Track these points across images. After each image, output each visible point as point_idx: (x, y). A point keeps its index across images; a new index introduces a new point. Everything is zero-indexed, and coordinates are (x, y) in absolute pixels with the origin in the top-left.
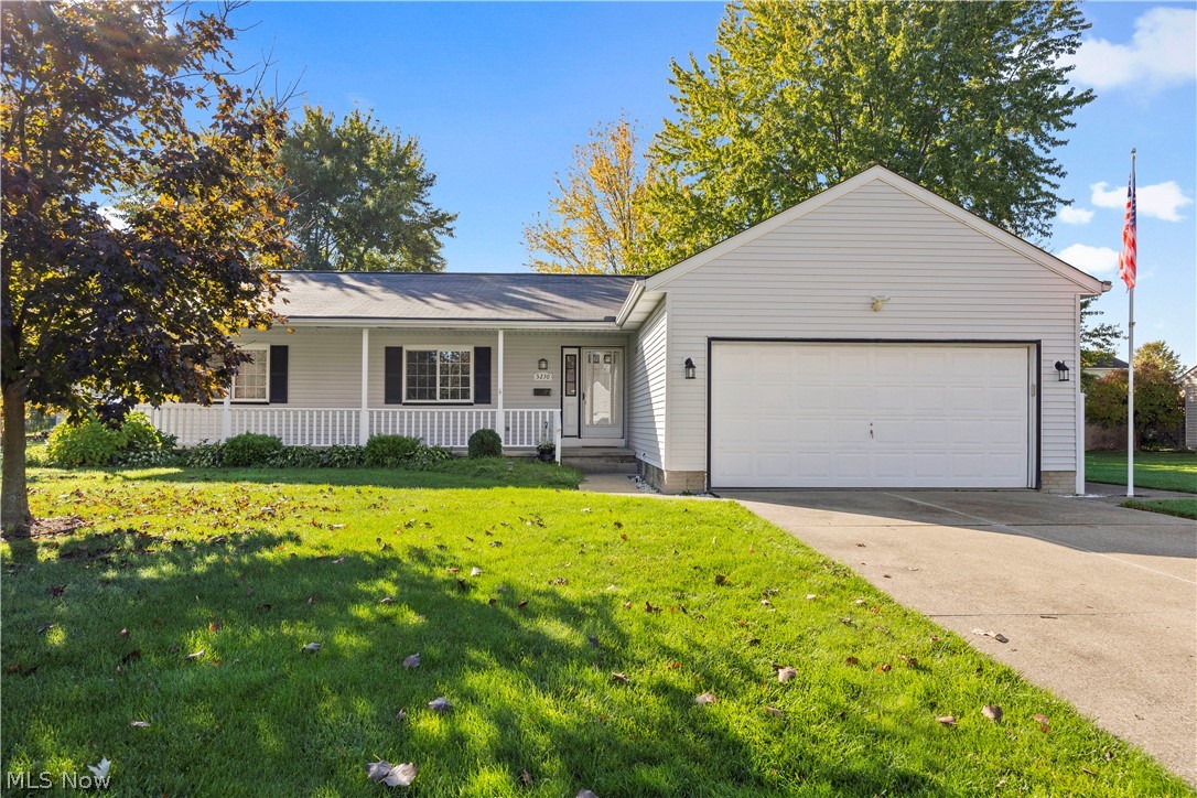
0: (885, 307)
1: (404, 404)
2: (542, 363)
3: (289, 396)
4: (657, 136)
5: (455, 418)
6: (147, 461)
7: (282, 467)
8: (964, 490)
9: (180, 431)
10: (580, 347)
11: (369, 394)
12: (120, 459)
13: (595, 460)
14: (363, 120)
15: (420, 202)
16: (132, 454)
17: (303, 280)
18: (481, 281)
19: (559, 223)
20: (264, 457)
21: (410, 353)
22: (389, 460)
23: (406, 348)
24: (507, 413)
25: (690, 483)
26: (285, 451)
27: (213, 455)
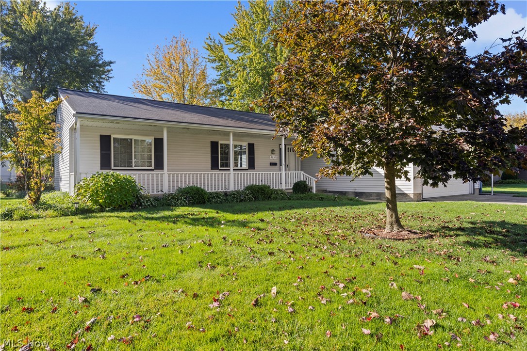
2: (273, 152)
21: (221, 145)
23: (220, 142)
24: (286, 174)
25: (418, 197)
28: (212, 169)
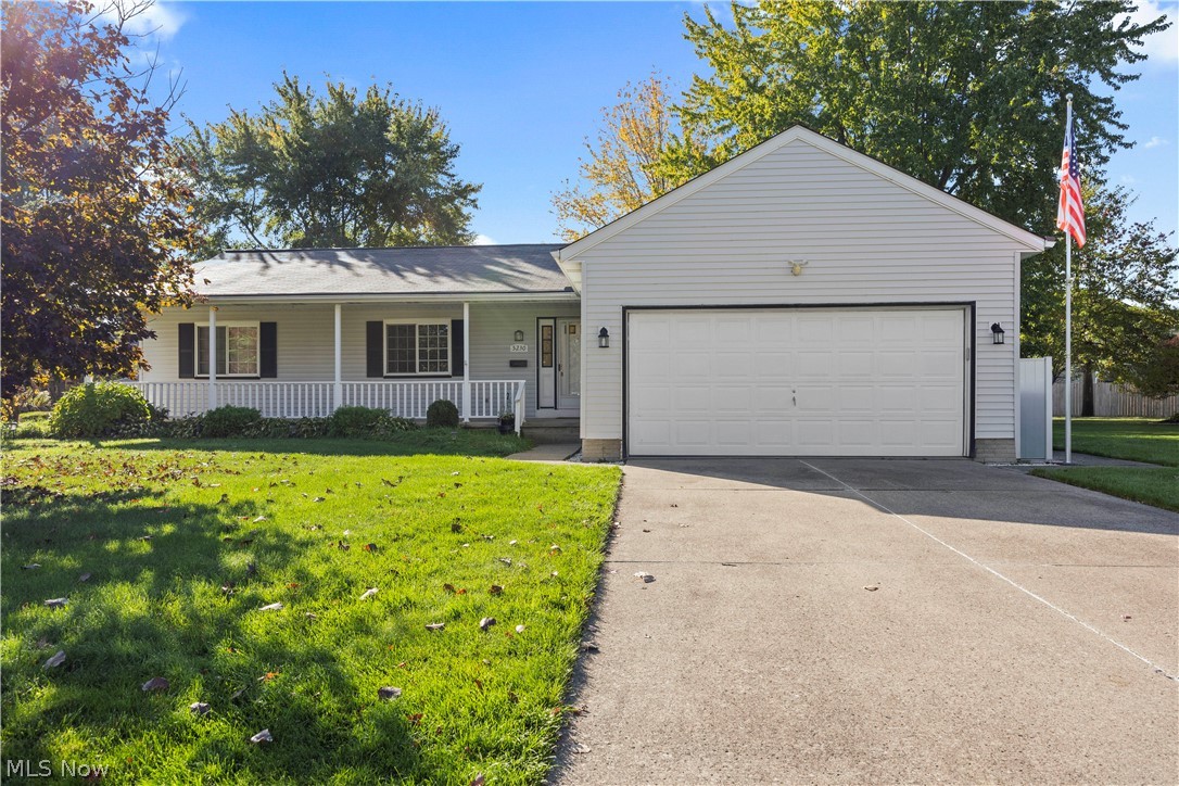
0: (804, 271)
1: (386, 377)
2: (519, 335)
3: (279, 370)
4: (684, 94)
5: (423, 390)
6: (135, 432)
7: (255, 437)
8: (891, 458)
9: (172, 405)
10: (555, 318)
11: (342, 368)
12: (112, 431)
13: (560, 430)
14: (382, 94)
15: (446, 174)
16: (123, 425)
17: (302, 258)
18: (472, 254)
19: (589, 189)
20: (240, 429)
21: (391, 328)
22: (349, 431)
23: (387, 322)
24: (473, 385)
25: (606, 451)
26: (260, 423)
27: (194, 427)
28: (368, 376)
